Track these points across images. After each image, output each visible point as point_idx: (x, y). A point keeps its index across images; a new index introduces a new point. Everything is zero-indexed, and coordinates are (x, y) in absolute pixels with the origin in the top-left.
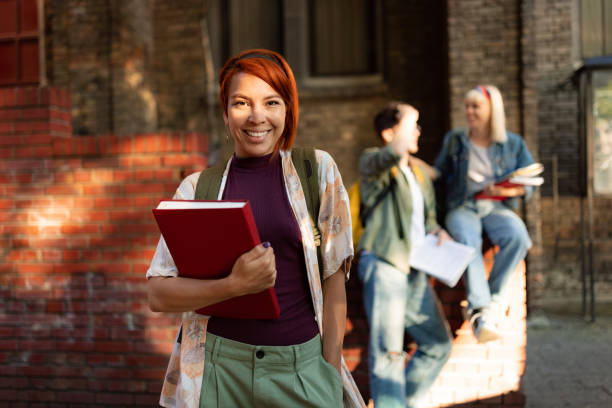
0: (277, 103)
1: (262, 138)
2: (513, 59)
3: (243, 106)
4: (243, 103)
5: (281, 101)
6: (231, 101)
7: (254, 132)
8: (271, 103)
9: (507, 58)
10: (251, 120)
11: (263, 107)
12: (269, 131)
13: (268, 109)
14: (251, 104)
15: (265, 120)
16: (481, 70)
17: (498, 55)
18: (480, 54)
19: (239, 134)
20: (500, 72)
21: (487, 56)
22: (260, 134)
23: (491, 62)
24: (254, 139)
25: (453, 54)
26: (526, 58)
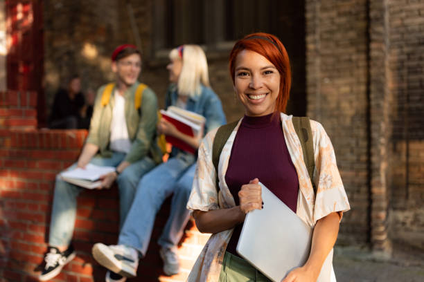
0: (272, 72)
1: (260, 101)
2: (362, 15)
3: (246, 77)
4: (245, 74)
5: (275, 70)
6: (236, 73)
7: (254, 95)
8: (267, 72)
9: (357, 14)
10: (251, 86)
11: (261, 76)
12: (267, 94)
13: (264, 77)
14: (252, 74)
15: (262, 85)
16: (335, 28)
17: (350, 13)
18: (334, 14)
19: (243, 98)
20: (352, 28)
21: (340, 15)
22: (259, 97)
23: (343, 20)
24: (254, 101)
25: (309, 15)
26: (372, 14)
